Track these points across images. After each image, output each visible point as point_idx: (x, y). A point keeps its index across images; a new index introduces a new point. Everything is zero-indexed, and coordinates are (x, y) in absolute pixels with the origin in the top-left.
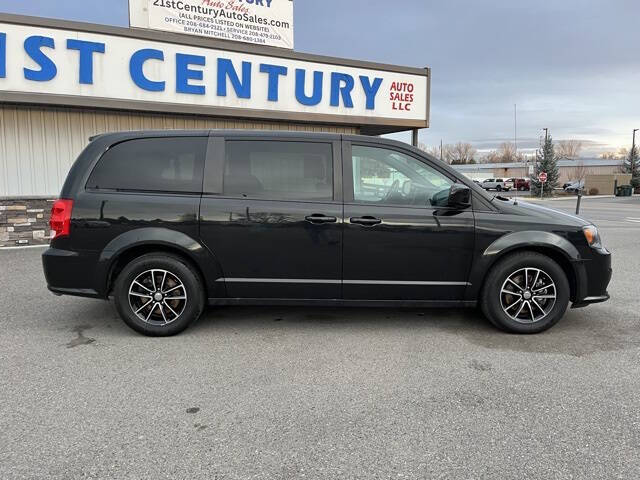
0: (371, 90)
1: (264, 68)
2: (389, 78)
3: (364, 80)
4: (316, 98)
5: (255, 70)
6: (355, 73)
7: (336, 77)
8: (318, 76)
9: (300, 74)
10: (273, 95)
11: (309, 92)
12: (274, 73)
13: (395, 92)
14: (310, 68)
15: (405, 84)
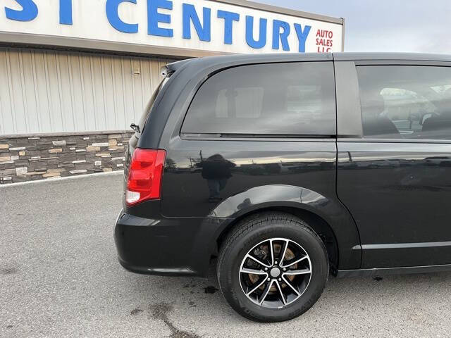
0: (302, 35)
1: (221, 14)
2: (316, 26)
3: (297, 27)
4: (262, 43)
5: (214, 15)
6: (291, 21)
7: (277, 24)
8: (263, 22)
9: (249, 20)
10: (228, 39)
11: (256, 37)
12: (229, 18)
13: (320, 38)
14: (257, 15)
15: (327, 32)
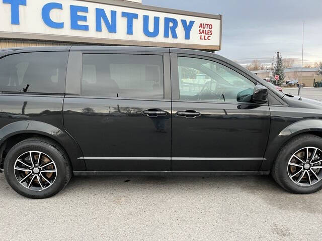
0: (188, 28)
1: (124, 14)
2: (198, 21)
3: (184, 22)
4: (156, 33)
5: (119, 15)
6: (178, 18)
7: (167, 20)
8: (157, 20)
9: (146, 19)
10: (130, 31)
11: (151, 29)
12: (130, 17)
13: (202, 29)
14: (152, 15)
15: (208, 25)
